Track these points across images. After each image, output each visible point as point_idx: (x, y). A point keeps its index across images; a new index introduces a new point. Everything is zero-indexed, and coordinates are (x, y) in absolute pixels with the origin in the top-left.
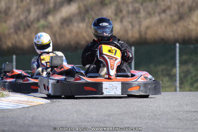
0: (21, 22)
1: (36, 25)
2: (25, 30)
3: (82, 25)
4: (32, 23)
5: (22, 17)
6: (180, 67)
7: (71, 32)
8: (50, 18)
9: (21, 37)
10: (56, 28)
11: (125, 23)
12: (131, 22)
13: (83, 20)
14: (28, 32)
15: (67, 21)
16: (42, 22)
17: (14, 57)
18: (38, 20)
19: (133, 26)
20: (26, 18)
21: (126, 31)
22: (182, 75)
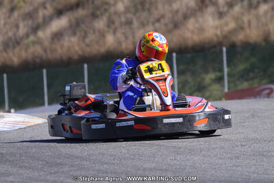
0: (10, 39)
1: (26, 41)
2: (14, 47)
3: (74, 39)
4: (22, 39)
5: (10, 34)
6: (178, 78)
7: (62, 46)
8: (40, 34)
9: (11, 54)
10: (46, 43)
11: (119, 35)
12: (124, 34)
13: (74, 33)
14: (17, 50)
15: (57, 36)
16: (32, 38)
17: (5, 76)
18: (27, 36)
19: (126, 38)
20: (15, 35)
21: (120, 43)
22: (181, 86)
